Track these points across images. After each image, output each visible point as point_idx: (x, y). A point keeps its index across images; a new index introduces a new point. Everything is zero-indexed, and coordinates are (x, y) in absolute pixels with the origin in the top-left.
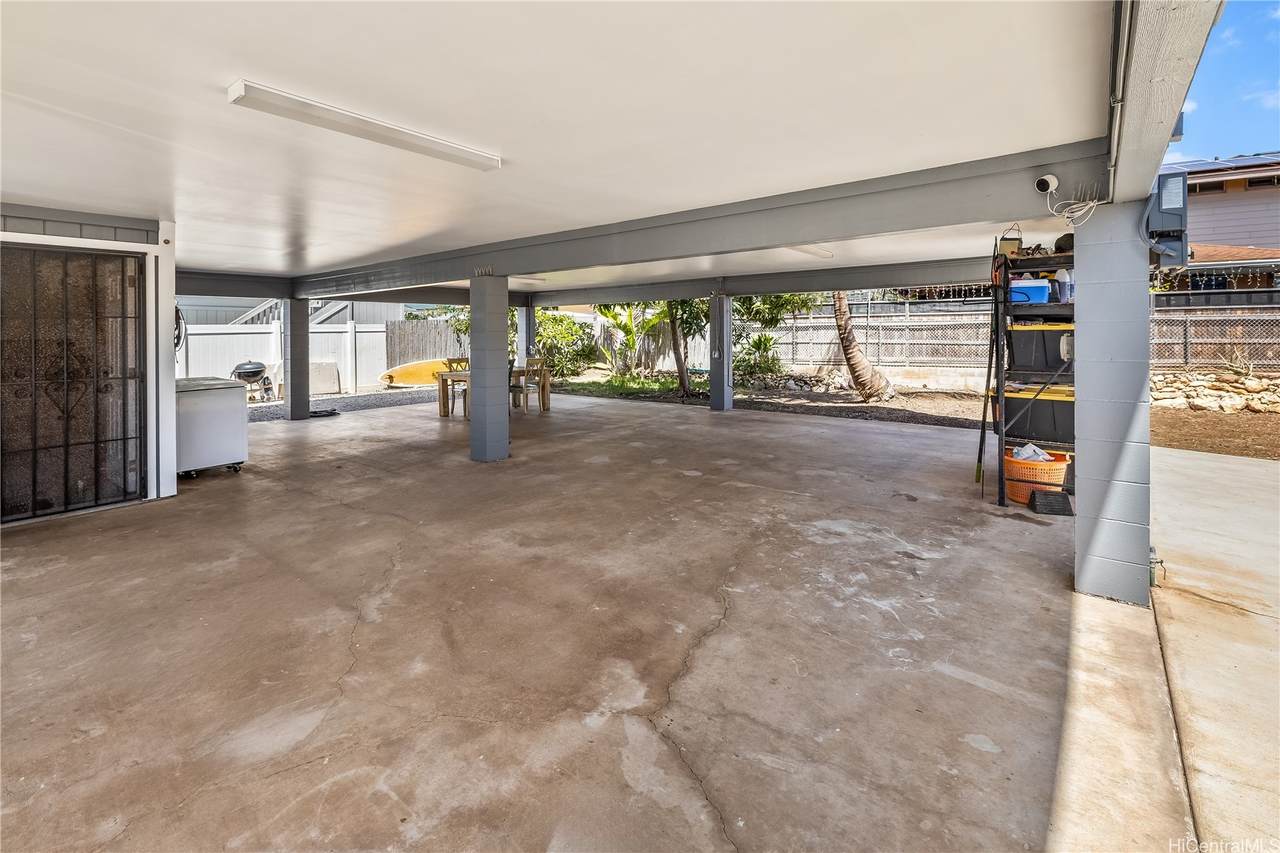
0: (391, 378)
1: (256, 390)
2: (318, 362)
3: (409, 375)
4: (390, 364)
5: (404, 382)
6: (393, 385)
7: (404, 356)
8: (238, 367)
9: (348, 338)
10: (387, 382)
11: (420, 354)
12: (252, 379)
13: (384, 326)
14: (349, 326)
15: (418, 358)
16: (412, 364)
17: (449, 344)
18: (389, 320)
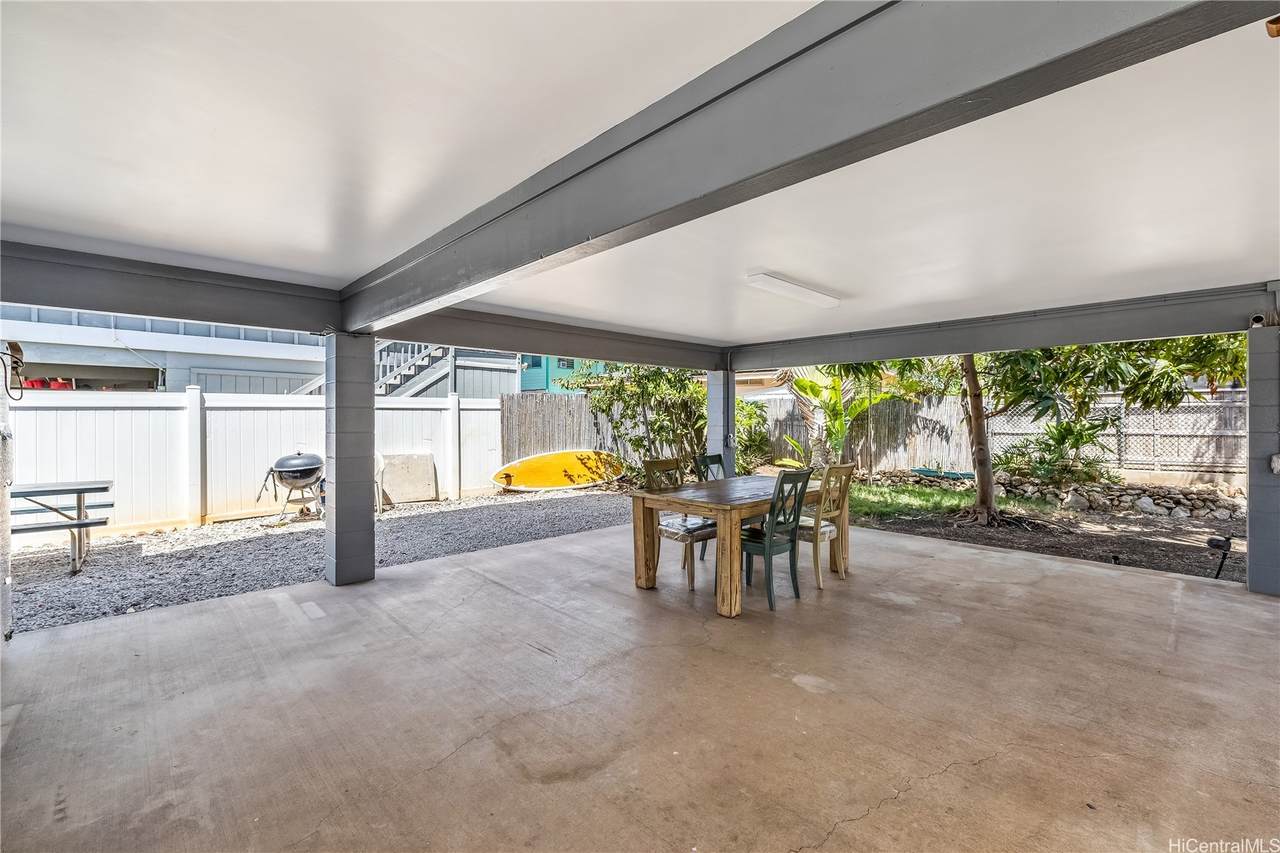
0: (508, 476)
1: (310, 500)
2: (407, 453)
3: (534, 472)
4: (507, 457)
5: (524, 483)
6: (511, 488)
7: (524, 444)
8: (280, 464)
9: (449, 418)
10: (503, 485)
11: (545, 442)
12: (302, 482)
13: (499, 401)
14: (450, 401)
15: (544, 448)
16: (536, 457)
17: (583, 428)
18: (506, 393)
